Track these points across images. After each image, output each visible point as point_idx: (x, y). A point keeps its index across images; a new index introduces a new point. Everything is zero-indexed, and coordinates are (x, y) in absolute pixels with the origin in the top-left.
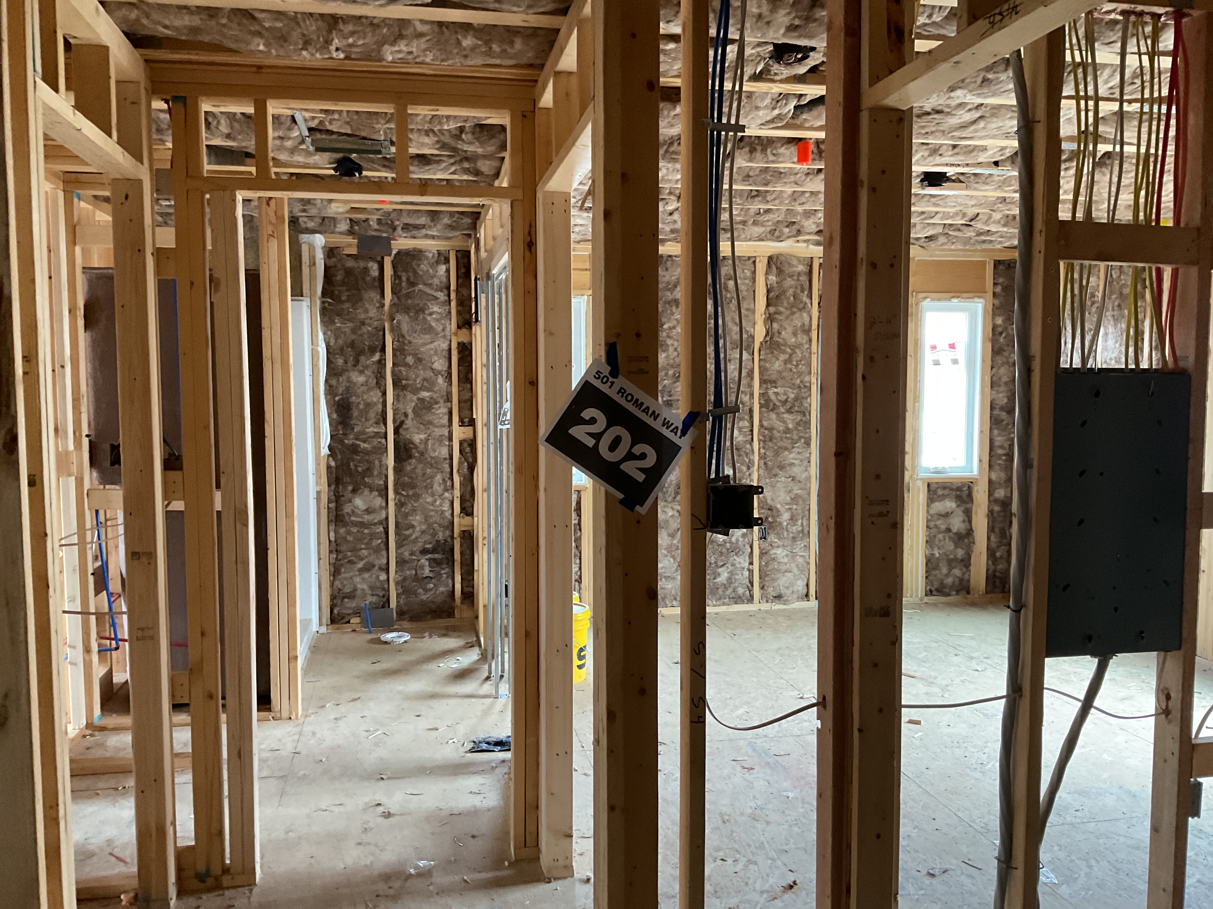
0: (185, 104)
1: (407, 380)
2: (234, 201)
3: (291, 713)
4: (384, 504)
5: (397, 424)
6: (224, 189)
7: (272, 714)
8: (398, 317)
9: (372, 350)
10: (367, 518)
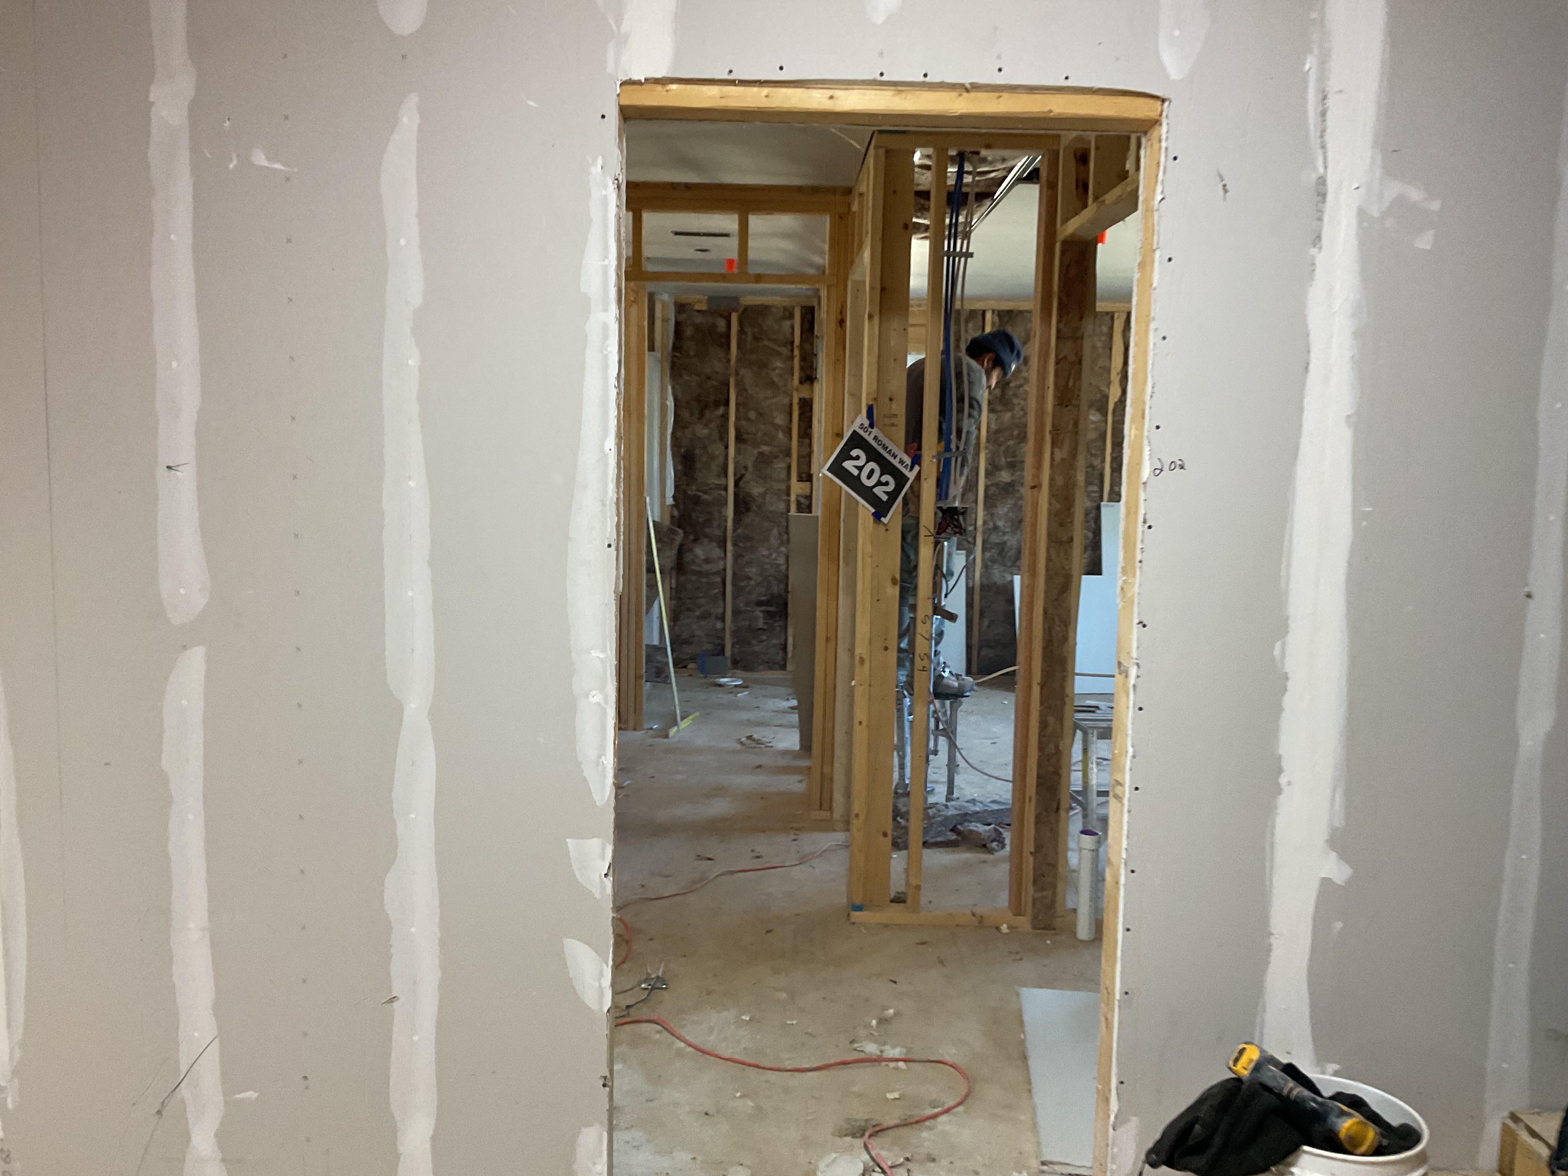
1: (747, 433)
4: (722, 555)
5: (738, 476)
8: (743, 371)
9: (717, 404)
10: (706, 567)
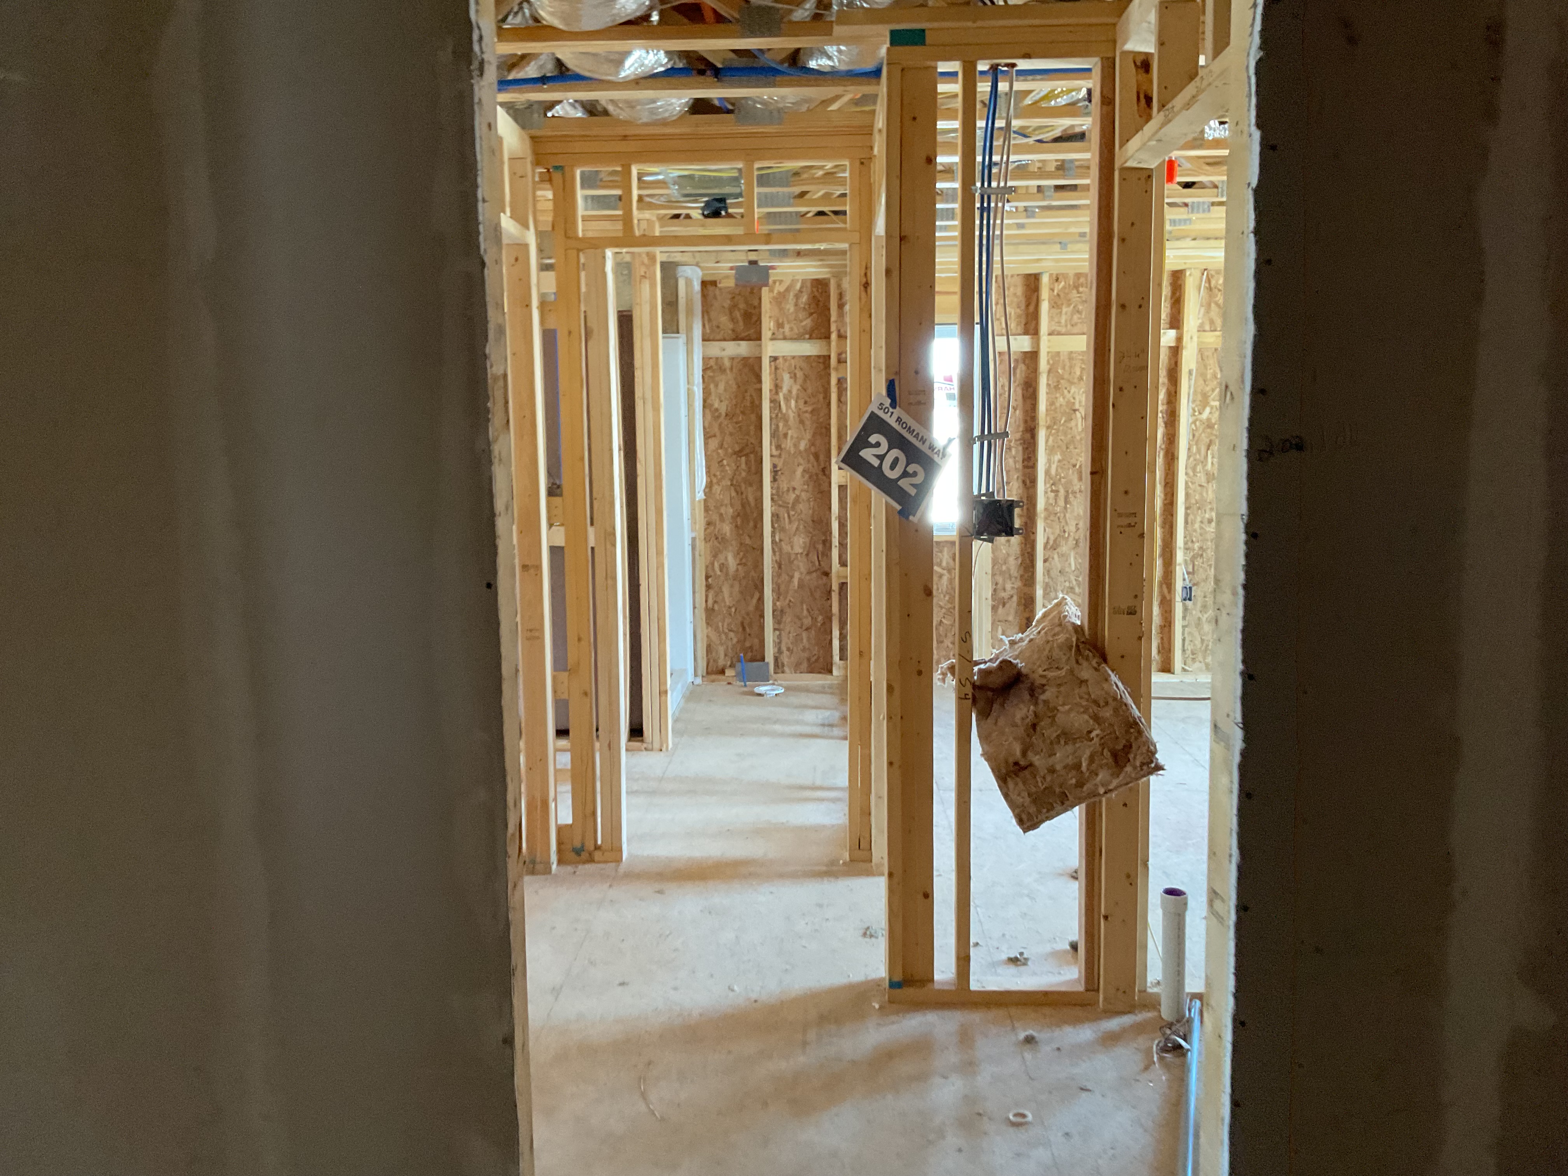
0: (563, 174)
2: (604, 257)
3: (662, 745)
6: (596, 247)
7: (645, 745)
